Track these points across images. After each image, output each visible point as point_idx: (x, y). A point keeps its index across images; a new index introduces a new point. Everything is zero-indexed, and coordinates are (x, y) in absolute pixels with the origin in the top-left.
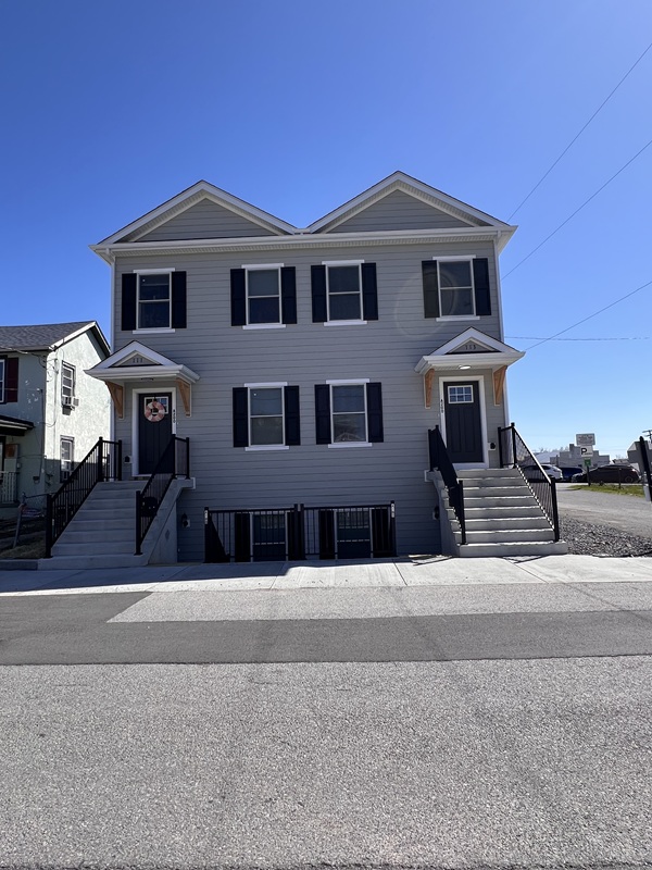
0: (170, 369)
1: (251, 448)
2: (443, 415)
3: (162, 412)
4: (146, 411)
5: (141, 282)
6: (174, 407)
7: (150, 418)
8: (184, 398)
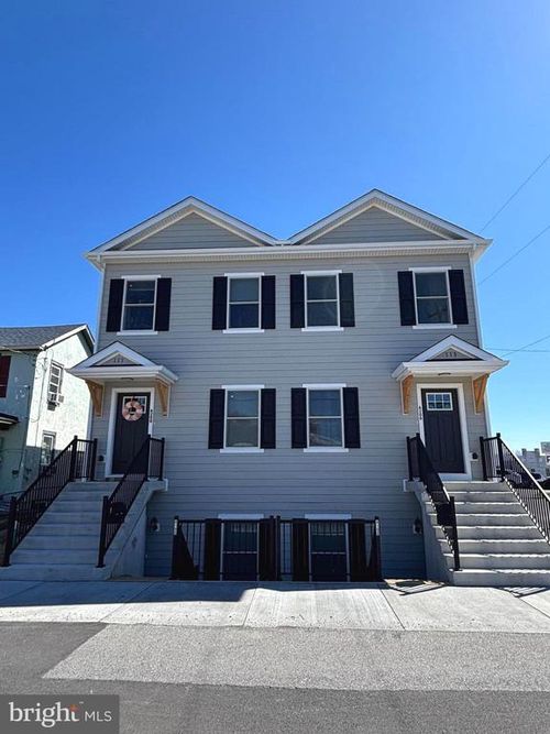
0: (150, 370)
1: (226, 450)
2: (421, 422)
3: (139, 411)
4: (124, 411)
5: (128, 287)
6: (151, 407)
7: (127, 417)
8: (162, 398)
